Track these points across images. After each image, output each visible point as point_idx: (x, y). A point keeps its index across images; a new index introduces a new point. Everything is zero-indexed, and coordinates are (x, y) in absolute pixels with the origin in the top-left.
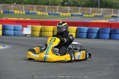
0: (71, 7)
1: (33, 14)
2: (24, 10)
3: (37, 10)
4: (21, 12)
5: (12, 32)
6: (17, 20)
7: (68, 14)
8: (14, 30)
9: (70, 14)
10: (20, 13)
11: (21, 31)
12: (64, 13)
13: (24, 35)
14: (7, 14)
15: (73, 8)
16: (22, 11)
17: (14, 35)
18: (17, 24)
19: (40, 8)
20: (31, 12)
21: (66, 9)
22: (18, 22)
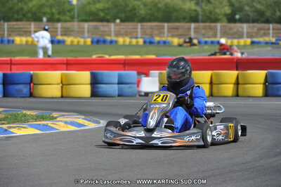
0: (251, 25)
1: (162, 44)
2: (139, 35)
3: (170, 34)
4: (134, 41)
5: (114, 89)
6: (125, 60)
7: (245, 42)
8: (118, 84)
9: (249, 41)
10: (130, 42)
11: (136, 86)
12: (235, 38)
13: (143, 94)
14: (101, 45)
15: (254, 27)
16: (137, 38)
17: (119, 96)
18: (125, 70)
19: (177, 28)
20: (157, 39)
21: (240, 30)
22: (126, 64)
